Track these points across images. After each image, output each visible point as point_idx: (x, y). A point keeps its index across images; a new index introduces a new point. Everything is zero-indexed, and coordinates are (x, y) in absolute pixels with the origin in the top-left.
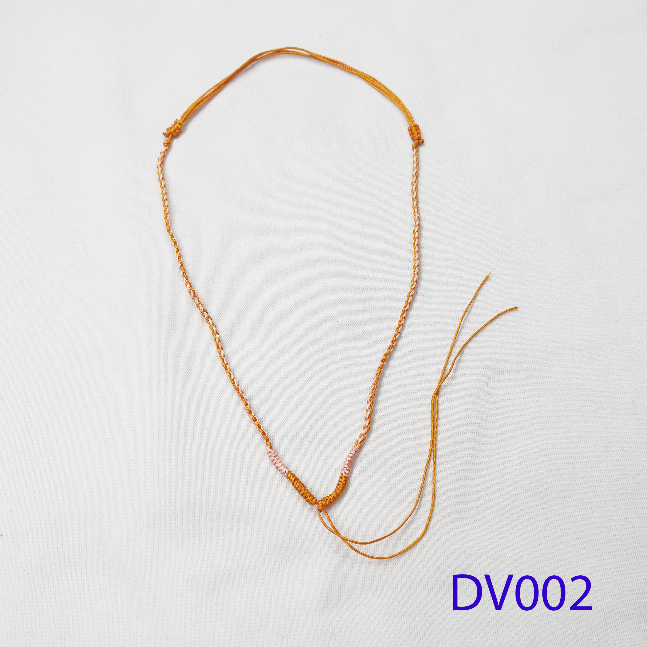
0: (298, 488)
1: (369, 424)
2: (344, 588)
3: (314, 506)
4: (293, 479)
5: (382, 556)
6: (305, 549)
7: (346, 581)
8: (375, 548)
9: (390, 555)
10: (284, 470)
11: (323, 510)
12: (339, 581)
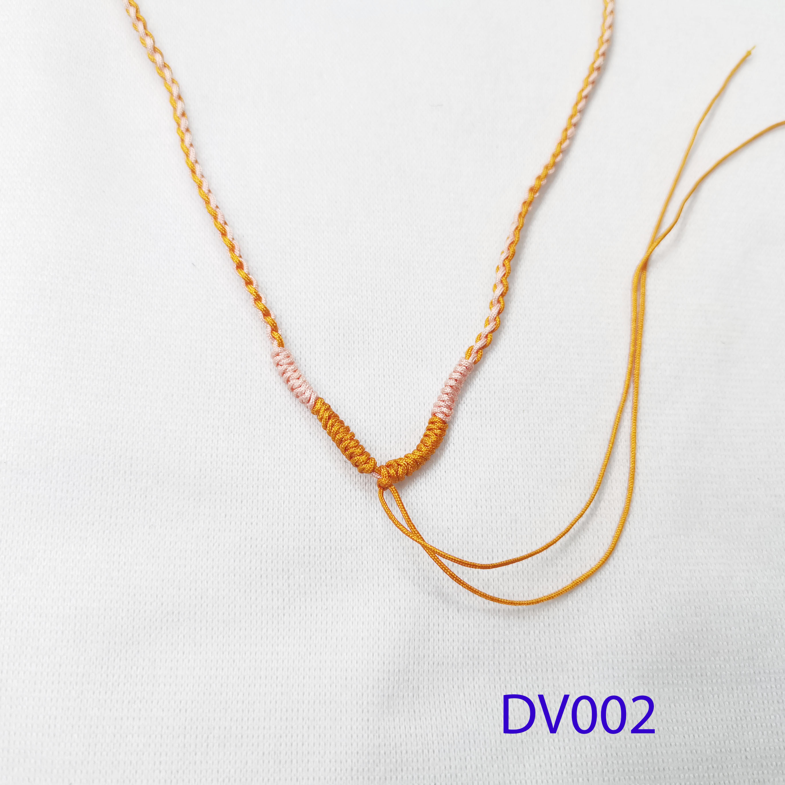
0: (336, 434)
1: (499, 313)
2: (426, 663)
3: (369, 476)
4: (326, 415)
5: (516, 599)
6: (344, 570)
7: (431, 648)
8: (501, 579)
9: (531, 598)
10: (306, 394)
11: (390, 486)
12: (416, 647)
